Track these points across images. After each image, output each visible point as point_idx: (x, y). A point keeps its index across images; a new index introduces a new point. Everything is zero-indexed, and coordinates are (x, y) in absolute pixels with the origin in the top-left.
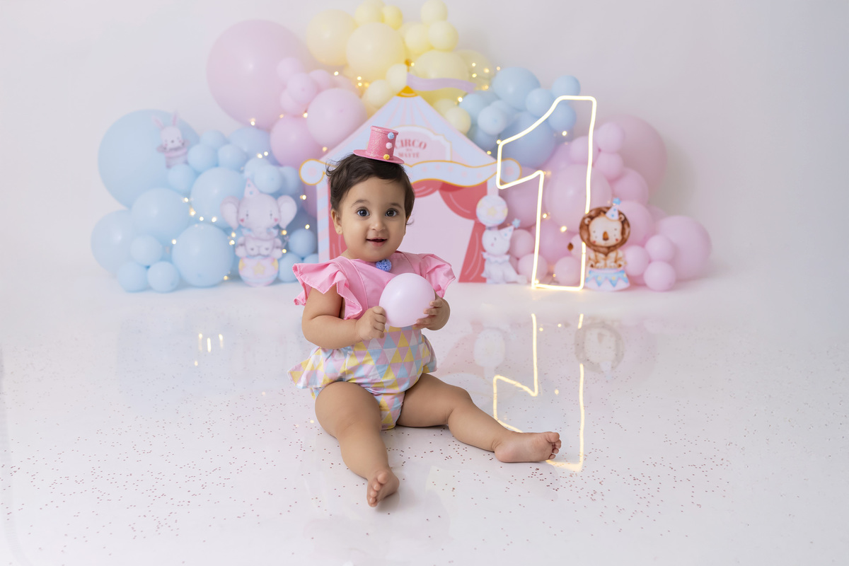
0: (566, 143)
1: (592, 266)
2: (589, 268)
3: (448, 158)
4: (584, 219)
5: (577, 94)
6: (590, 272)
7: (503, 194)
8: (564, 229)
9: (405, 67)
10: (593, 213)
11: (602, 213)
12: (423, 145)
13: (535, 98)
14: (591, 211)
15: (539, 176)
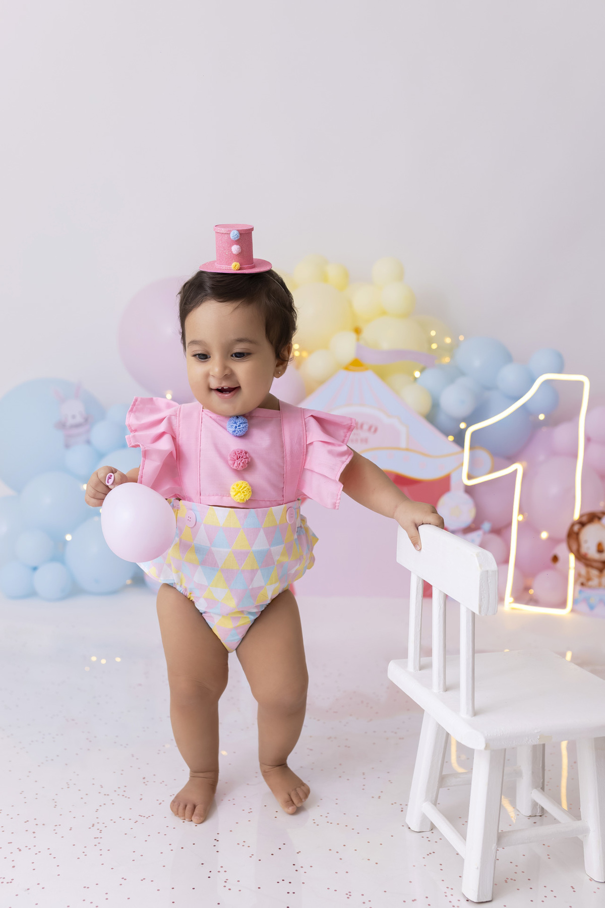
0: (544, 430)
1: (582, 584)
2: (579, 587)
3: (403, 445)
4: (573, 525)
5: (560, 371)
6: (580, 592)
7: (469, 490)
8: (544, 535)
9: (352, 336)
10: (585, 519)
11: (596, 520)
12: (373, 429)
13: (509, 375)
14: (581, 516)
15: (515, 472)
